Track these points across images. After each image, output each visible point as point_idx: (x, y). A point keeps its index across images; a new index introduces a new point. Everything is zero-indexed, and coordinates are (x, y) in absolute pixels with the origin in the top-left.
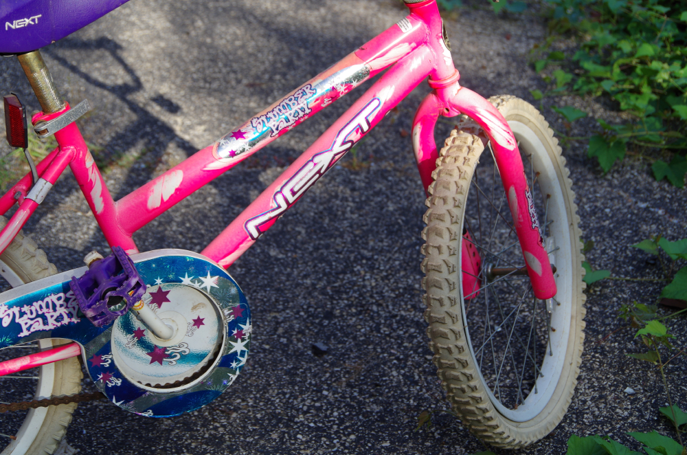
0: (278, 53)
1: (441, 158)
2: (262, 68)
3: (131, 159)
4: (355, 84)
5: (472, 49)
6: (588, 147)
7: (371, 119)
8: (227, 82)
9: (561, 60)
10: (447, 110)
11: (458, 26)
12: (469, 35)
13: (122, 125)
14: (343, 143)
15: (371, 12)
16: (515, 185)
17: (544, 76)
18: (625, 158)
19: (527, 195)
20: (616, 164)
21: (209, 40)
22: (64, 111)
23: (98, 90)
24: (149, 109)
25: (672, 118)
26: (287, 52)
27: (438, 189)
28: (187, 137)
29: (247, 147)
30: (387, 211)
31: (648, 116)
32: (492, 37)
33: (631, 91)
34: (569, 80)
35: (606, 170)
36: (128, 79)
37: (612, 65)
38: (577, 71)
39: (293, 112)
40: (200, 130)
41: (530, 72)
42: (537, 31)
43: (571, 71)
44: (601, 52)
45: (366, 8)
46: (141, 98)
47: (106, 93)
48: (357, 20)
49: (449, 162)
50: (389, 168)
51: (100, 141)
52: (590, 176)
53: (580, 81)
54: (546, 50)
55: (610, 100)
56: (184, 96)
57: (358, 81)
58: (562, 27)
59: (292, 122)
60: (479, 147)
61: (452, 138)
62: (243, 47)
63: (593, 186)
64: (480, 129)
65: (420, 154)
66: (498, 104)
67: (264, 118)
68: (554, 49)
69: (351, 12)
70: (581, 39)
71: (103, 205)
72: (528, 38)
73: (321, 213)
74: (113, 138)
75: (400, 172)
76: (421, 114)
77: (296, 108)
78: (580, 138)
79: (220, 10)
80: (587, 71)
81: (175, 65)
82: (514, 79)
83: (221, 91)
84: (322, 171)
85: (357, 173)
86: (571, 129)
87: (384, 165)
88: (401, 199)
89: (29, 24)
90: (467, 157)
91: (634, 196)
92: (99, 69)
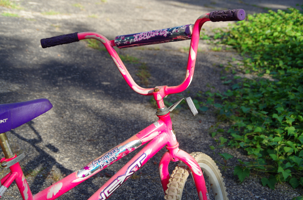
0: (101, 127)
1: (171, 179)
2: (94, 133)
3: (36, 172)
4: (136, 148)
5: (185, 126)
6: (234, 170)
7: (142, 162)
8: (79, 139)
9: (222, 132)
10: (174, 159)
11: (179, 116)
12: (183, 120)
13: (33, 157)
14: (130, 172)
15: (142, 109)
16: (202, 190)
17: (215, 139)
18: (250, 176)
19: (207, 195)
20: (246, 179)
21: (71, 120)
22: (14, 158)
23: (23, 141)
24: (45, 150)
25: (270, 159)
26: (105, 126)
27: (169, 192)
28: (61, 163)
29: (90, 173)
30: (147, 197)
31: (260, 158)
32: (193, 121)
33: (252, 147)
34: (226, 142)
35: (242, 181)
36: (36, 137)
37: (244, 135)
38: (229, 137)
39: (109, 159)
40: (67, 160)
41: (209, 137)
42: (213, 119)
43: (227, 137)
44: (239, 130)
45: (140, 108)
46: (41, 145)
47: (26, 143)
48: (136, 113)
49: (174, 181)
50: (148, 179)
51: (23, 164)
52: (235, 184)
53: (231, 142)
54: (216, 128)
55: (244, 150)
56: (60, 145)
57: (137, 146)
58: (223, 118)
59: (109, 163)
60: (187, 174)
61: (175, 170)
62: (86, 123)
63: (236, 188)
64: (187, 167)
65: (162, 177)
66: (195, 156)
67: (97, 161)
68: (220, 127)
69: (133, 109)
70: (231, 123)
71: (28, 197)
72: (209, 122)
73: (119, 198)
74: (29, 163)
75: (154, 180)
76: (163, 160)
77: (111, 157)
78: (230, 167)
79: (77, 107)
80: (233, 138)
81: (56, 131)
82: (203, 140)
83: (76, 143)
84: (121, 184)
85: (134, 180)
86: (227, 163)
87: (146, 177)
88: (153, 192)
89: (2, 122)
90: (182, 178)
91: (253, 193)
92: (23, 132)
